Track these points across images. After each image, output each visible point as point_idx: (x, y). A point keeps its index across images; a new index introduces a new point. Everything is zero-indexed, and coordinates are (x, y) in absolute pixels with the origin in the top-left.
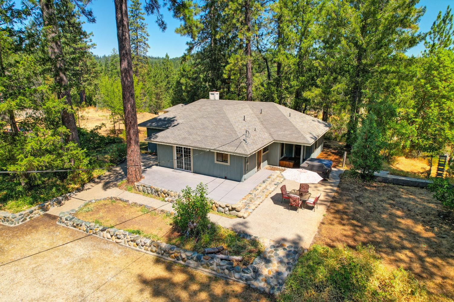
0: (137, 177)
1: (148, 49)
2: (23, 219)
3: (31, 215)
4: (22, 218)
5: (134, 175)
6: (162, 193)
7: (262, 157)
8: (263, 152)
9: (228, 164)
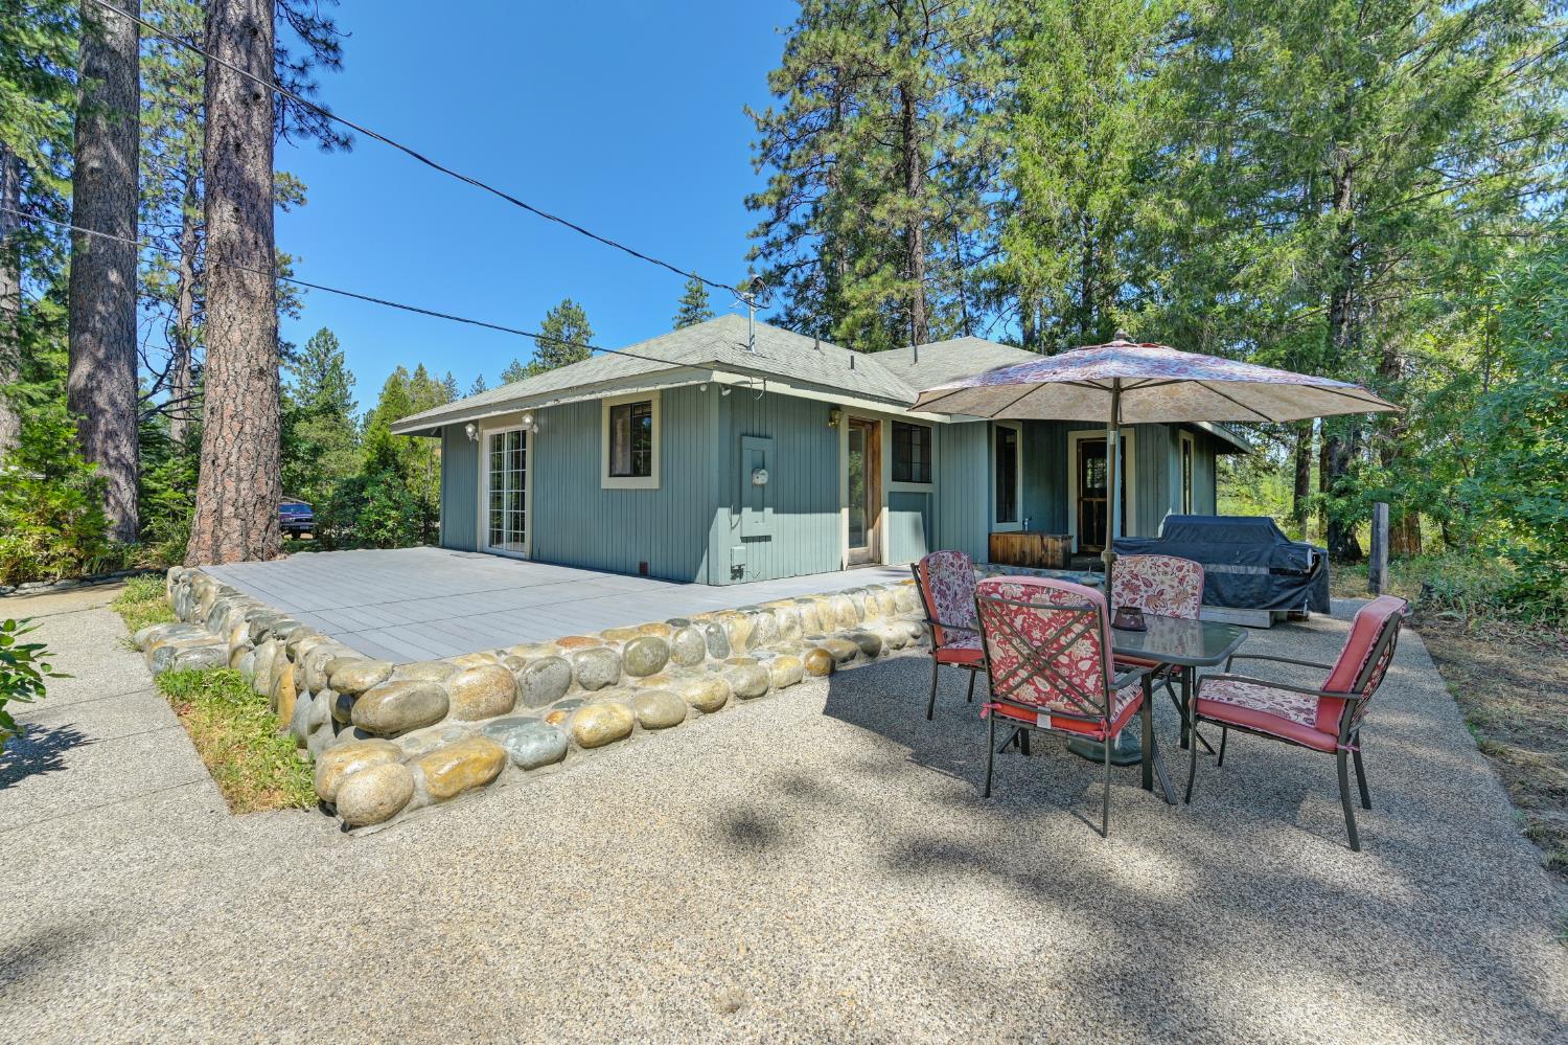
5: (206, 537)
7: (885, 497)
8: (896, 478)
9: (652, 482)
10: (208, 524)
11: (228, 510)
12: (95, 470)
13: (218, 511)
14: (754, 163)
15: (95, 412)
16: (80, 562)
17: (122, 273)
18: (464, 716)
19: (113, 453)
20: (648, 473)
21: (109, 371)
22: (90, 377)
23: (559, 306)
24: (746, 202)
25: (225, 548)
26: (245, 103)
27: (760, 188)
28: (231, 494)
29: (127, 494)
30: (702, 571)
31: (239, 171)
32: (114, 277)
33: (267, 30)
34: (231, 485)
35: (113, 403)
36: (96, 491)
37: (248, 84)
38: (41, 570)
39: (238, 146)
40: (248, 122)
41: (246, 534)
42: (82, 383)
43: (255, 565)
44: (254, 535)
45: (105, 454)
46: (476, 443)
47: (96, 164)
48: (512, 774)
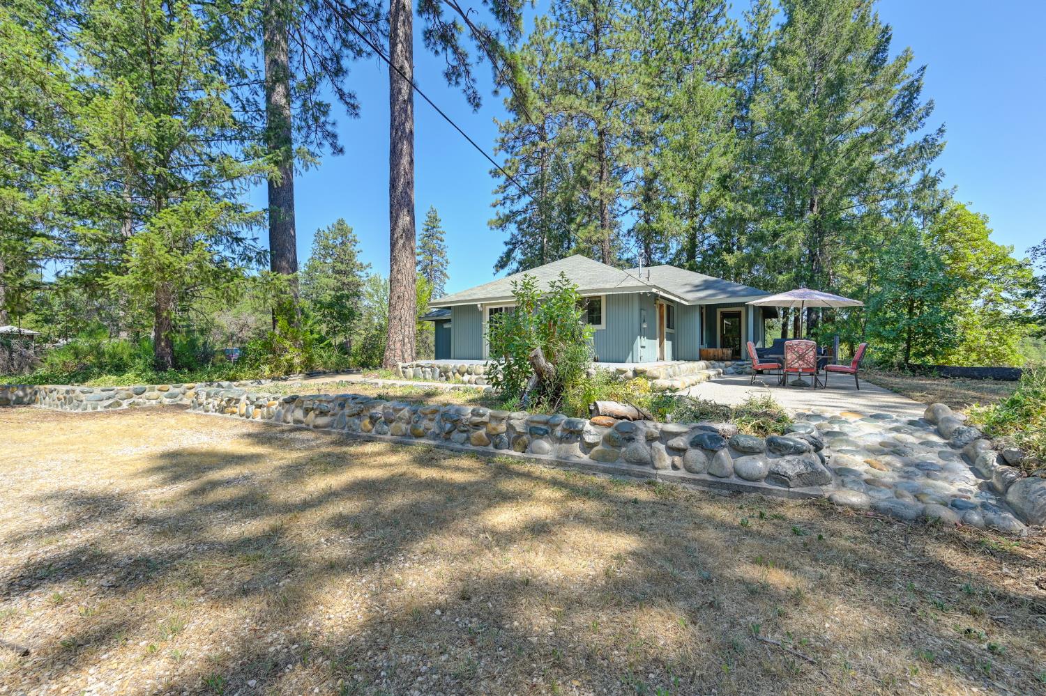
0: (406, 356)
1: (446, 280)
2: (111, 401)
3: (136, 399)
4: (109, 398)
5: (398, 351)
6: (457, 374)
7: (665, 334)
9: (603, 326)
10: (398, 345)
11: (406, 340)
13: (403, 341)
20: (600, 323)
28: (407, 333)
30: (630, 357)
34: (407, 329)
41: (412, 350)
46: (481, 312)
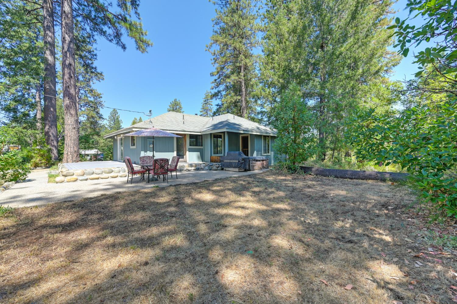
7: (187, 149)
8: (190, 145)
9: (135, 147)
10: (66, 156)
12: (49, 147)
13: (67, 154)
14: (212, 64)
15: (49, 136)
16: (47, 164)
17: (53, 108)
18: (76, 175)
19: (52, 144)
20: (135, 145)
21: (52, 128)
22: (48, 129)
23: (173, 101)
24: (211, 74)
25: (69, 160)
26: (69, 79)
27: (214, 70)
28: (69, 150)
29: (55, 151)
31: (69, 92)
32: (52, 109)
33: (73, 64)
34: (69, 149)
35: (53, 134)
36: (50, 151)
37: (70, 75)
38: (40, 165)
39: (68, 87)
40: (70, 82)
41: (72, 158)
42: (47, 130)
43: (74, 163)
44: (74, 158)
45: (51, 144)
46: (117, 140)
47: (48, 87)
48: (78, 181)
